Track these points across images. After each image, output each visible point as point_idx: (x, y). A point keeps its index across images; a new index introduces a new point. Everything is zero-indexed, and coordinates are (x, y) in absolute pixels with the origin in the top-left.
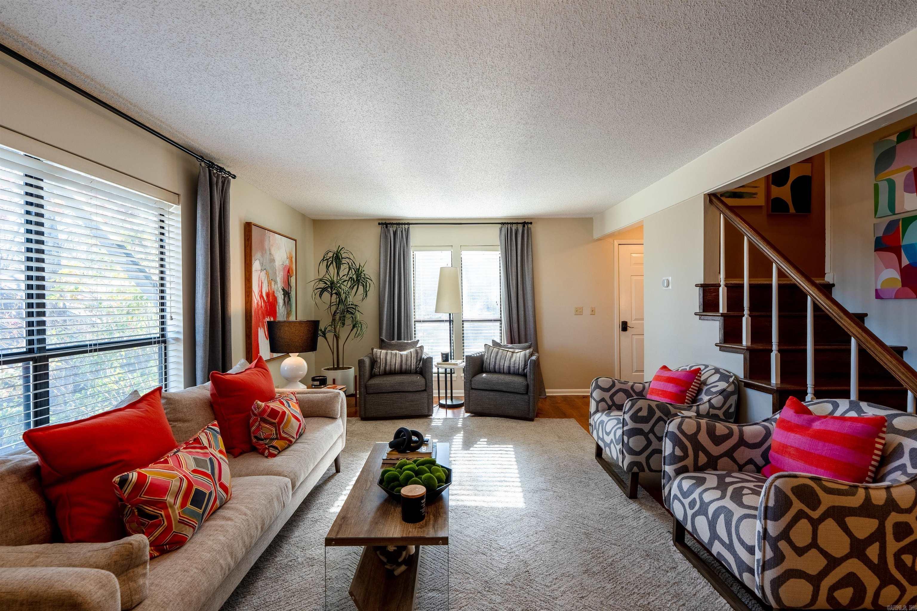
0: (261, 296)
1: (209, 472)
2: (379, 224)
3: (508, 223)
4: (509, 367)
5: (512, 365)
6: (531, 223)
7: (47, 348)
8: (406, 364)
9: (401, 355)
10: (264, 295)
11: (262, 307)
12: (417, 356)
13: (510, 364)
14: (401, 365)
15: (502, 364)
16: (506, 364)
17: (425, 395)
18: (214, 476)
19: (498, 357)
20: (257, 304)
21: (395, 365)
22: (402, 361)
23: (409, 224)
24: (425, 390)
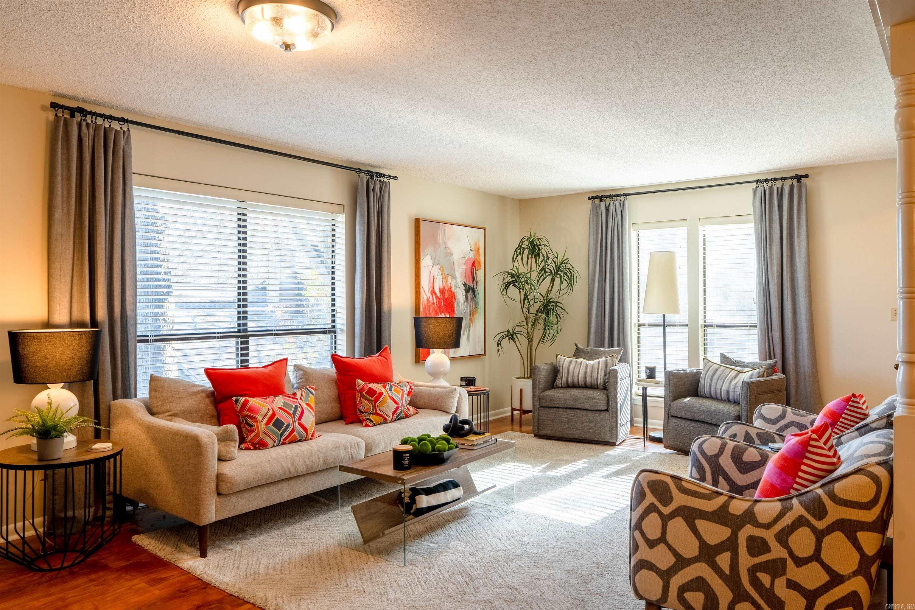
0: (433, 292)
1: (291, 412)
2: (589, 198)
3: (766, 180)
4: (728, 392)
5: (731, 389)
6: (807, 176)
7: (249, 329)
8: (591, 377)
9: (587, 365)
10: (437, 291)
11: (434, 303)
12: (606, 368)
13: (729, 387)
14: (585, 378)
15: (719, 387)
16: (725, 388)
17: (606, 415)
18: (294, 415)
19: (716, 377)
20: (428, 300)
21: (578, 376)
22: (586, 373)
23: (626, 195)
24: (607, 410)
